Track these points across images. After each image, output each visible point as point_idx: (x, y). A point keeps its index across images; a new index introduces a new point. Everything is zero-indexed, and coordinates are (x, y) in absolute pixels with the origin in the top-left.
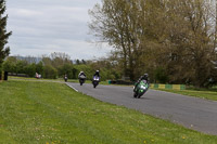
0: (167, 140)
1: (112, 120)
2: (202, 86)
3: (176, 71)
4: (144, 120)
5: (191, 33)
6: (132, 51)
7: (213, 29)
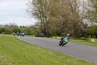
1: (36, 53)
3: (65, 31)
5: (71, 13)
6: (45, 21)
7: (81, 12)
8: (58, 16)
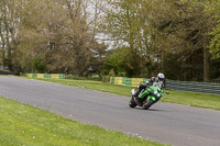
0: (46, 130)
2: (81, 75)
3: (55, 61)
4: (22, 110)
5: (70, 21)
6: (10, 40)
7: (92, 17)
8: (39, 28)
